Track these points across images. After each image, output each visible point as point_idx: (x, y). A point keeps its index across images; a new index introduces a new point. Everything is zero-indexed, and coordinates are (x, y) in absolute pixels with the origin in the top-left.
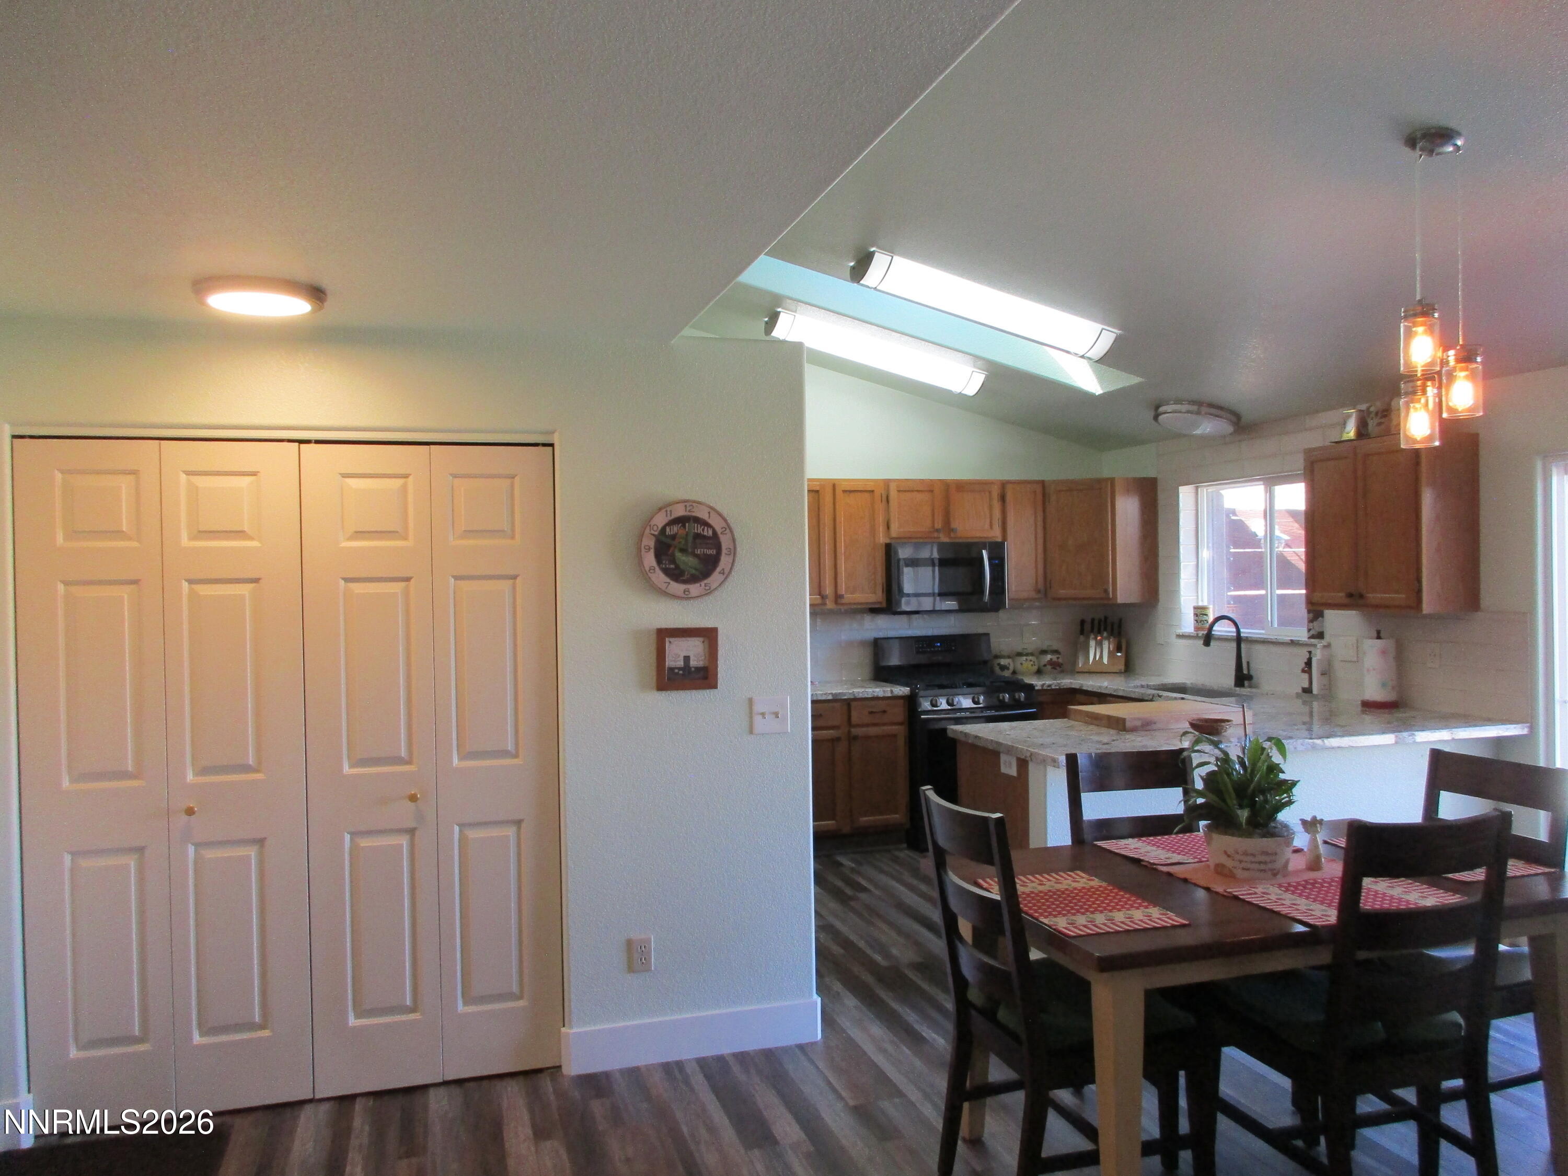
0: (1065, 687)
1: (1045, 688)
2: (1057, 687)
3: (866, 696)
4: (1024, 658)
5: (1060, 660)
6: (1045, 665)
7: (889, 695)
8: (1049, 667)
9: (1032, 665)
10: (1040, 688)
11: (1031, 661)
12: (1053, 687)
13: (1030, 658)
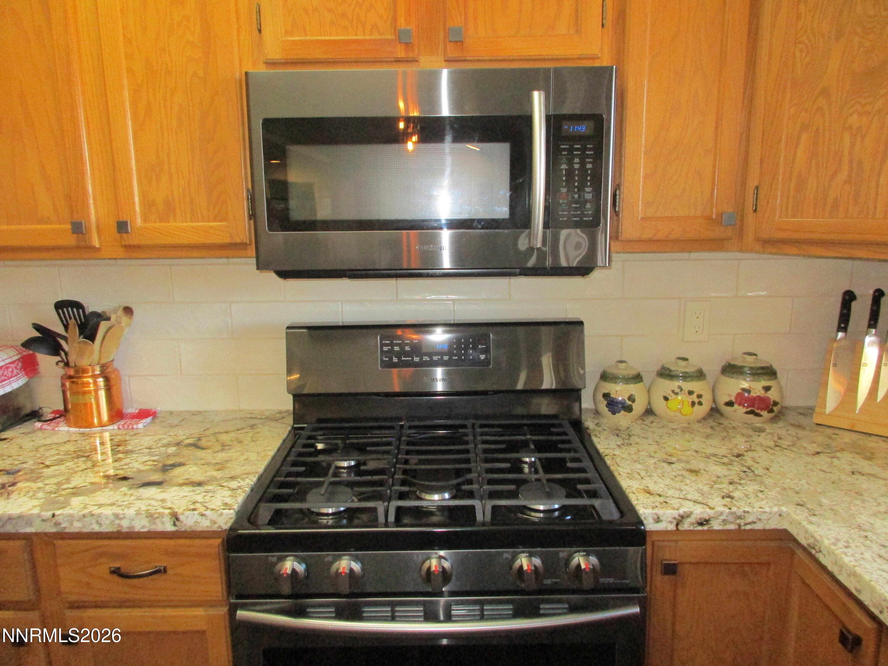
0: (759, 526)
1: (686, 526)
2: (732, 527)
3: (96, 528)
4: (675, 384)
5: (773, 395)
6: (730, 404)
7: (169, 527)
8: (739, 410)
9: (693, 404)
10: (671, 527)
11: (691, 393)
12: (716, 525)
13: (687, 386)
